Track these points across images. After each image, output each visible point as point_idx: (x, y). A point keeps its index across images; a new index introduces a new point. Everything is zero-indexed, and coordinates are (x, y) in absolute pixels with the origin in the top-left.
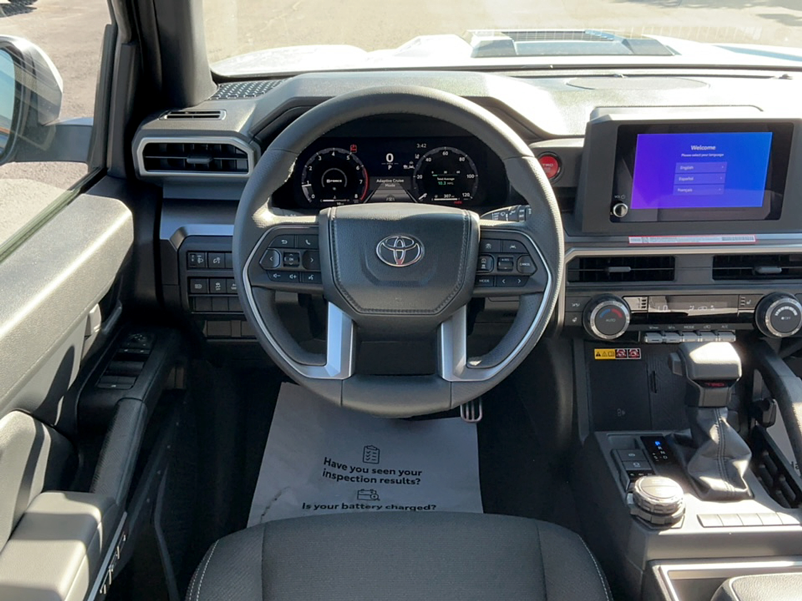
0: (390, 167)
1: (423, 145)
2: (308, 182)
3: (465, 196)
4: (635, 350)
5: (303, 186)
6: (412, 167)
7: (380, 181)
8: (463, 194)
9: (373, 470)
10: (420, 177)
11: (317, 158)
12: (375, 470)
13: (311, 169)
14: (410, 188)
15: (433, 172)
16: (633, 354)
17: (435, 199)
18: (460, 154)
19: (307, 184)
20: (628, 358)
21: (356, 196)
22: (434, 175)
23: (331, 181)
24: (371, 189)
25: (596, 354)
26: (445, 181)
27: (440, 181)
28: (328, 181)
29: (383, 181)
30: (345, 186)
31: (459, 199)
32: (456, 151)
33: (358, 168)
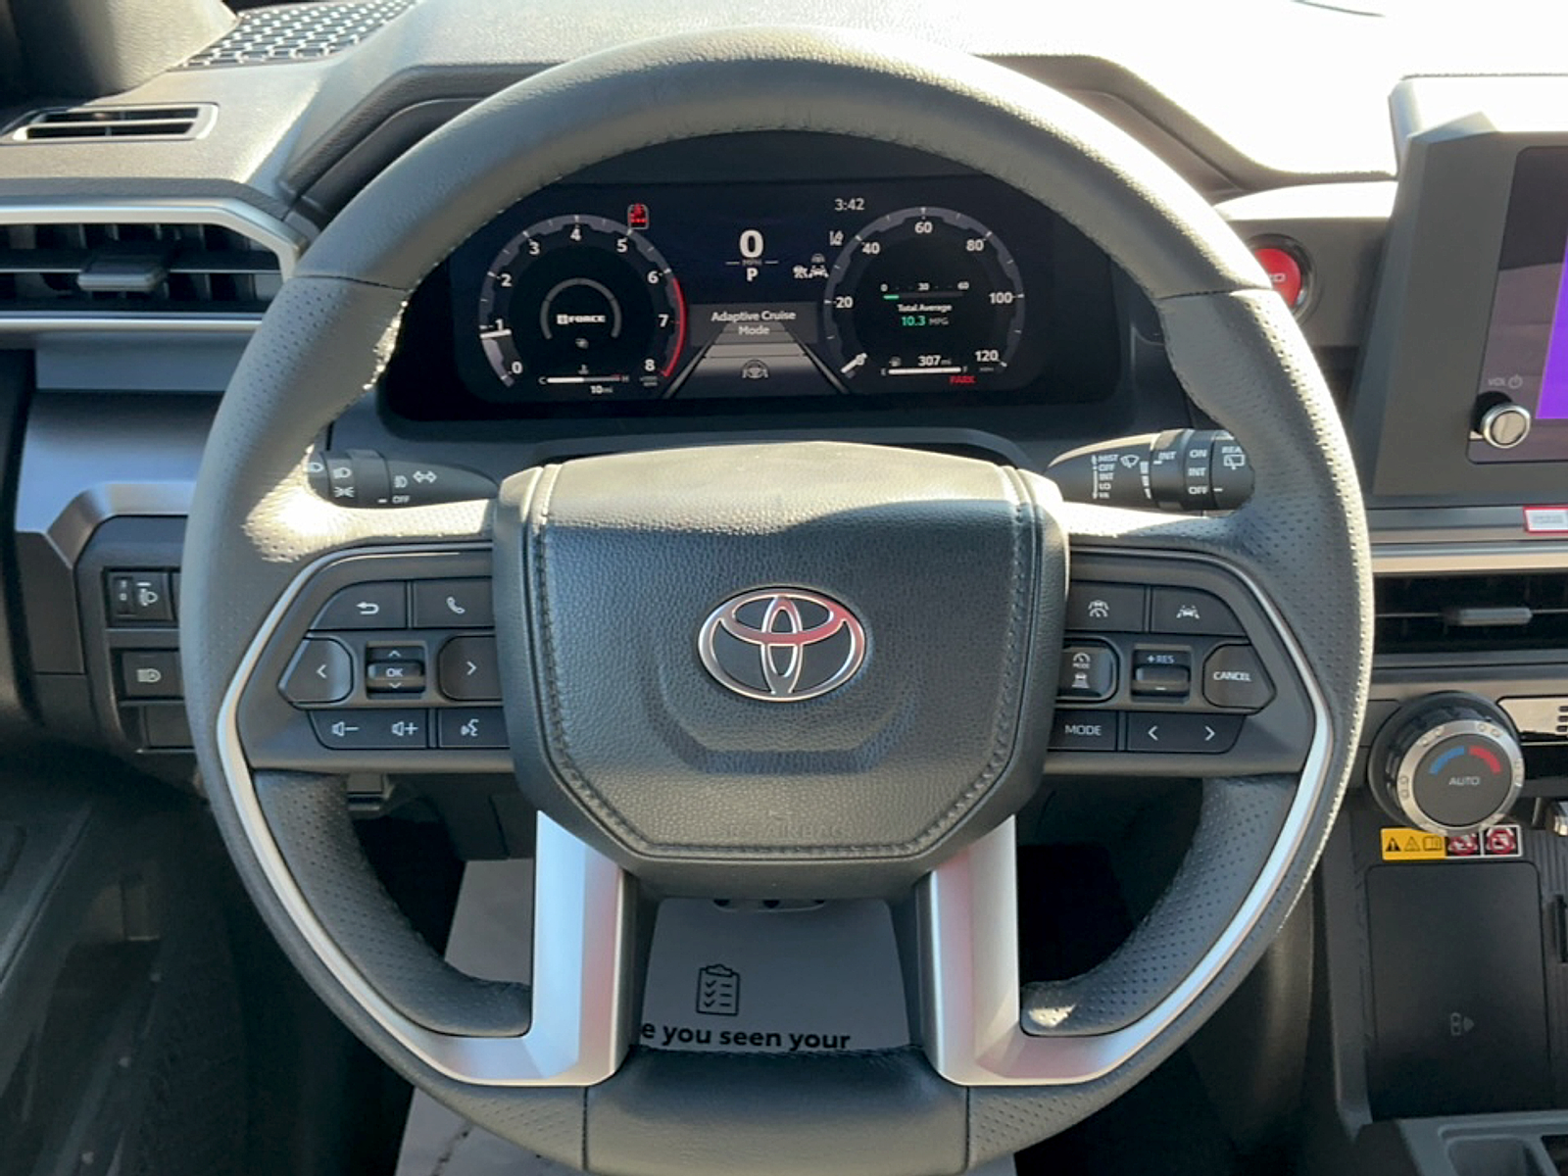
0: (752, 273)
1: (853, 201)
2: (499, 322)
3: (985, 359)
4: (1503, 832)
5: (483, 336)
6: (821, 272)
7: (725, 317)
8: (978, 353)
9: (723, 1035)
10: (846, 302)
11: (526, 247)
12: (728, 1033)
13: (505, 284)
14: (814, 340)
15: (884, 288)
16: (1499, 843)
17: (892, 372)
18: (970, 230)
19: (496, 329)
20: (1483, 856)
21: (650, 365)
22: (887, 297)
23: (571, 319)
24: (695, 343)
25: (1385, 846)
26: (922, 313)
27: (908, 314)
28: (563, 319)
29: (733, 318)
30: (615, 334)
31: (965, 369)
32: (956, 218)
33: (652, 278)
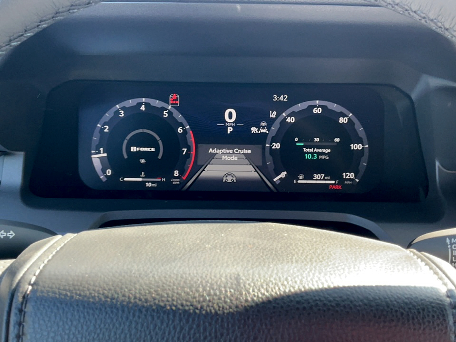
0: (230, 130)
1: (282, 96)
2: (102, 149)
3: (347, 177)
5: (93, 156)
6: (264, 130)
7: (215, 151)
8: (344, 174)
10: (277, 146)
11: (117, 112)
13: (106, 131)
14: (260, 164)
15: (296, 139)
17: (299, 182)
18: (341, 112)
19: (99, 153)
21: (176, 173)
22: (297, 144)
23: (138, 149)
24: (199, 163)
26: (316, 153)
27: (308, 153)
28: (134, 149)
29: (219, 151)
30: (160, 157)
31: (337, 182)
32: (334, 107)
33: (180, 130)
